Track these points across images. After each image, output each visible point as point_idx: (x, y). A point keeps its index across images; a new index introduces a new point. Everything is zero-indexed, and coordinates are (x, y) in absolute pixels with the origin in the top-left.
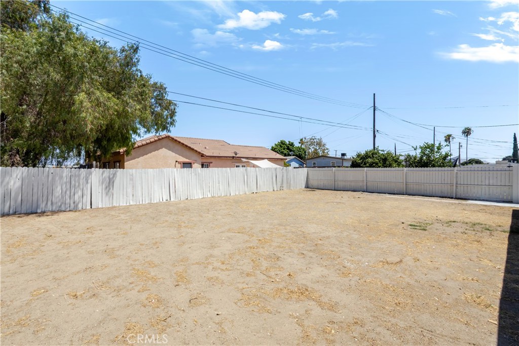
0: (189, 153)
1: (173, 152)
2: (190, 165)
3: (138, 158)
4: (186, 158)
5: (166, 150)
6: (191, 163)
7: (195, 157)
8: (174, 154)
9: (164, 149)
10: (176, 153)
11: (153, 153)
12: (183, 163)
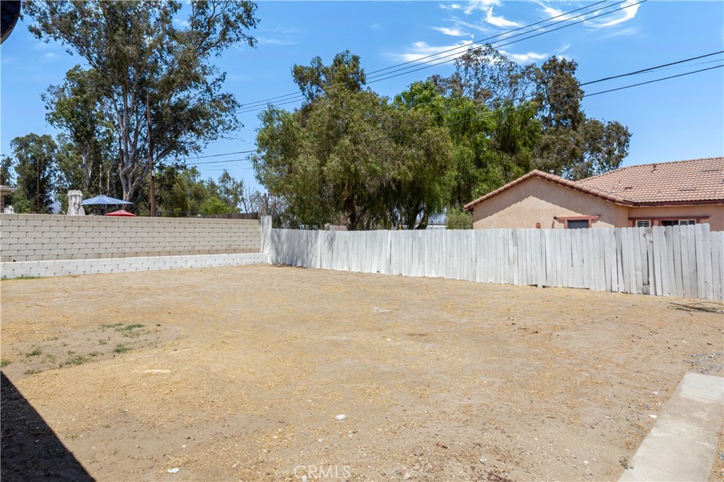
0: (581, 200)
1: (548, 201)
2: (585, 224)
3: (491, 215)
4: (577, 212)
5: (535, 198)
6: (587, 221)
7: (598, 207)
8: (550, 205)
9: (531, 197)
10: (554, 204)
11: (514, 205)
12: (569, 221)
